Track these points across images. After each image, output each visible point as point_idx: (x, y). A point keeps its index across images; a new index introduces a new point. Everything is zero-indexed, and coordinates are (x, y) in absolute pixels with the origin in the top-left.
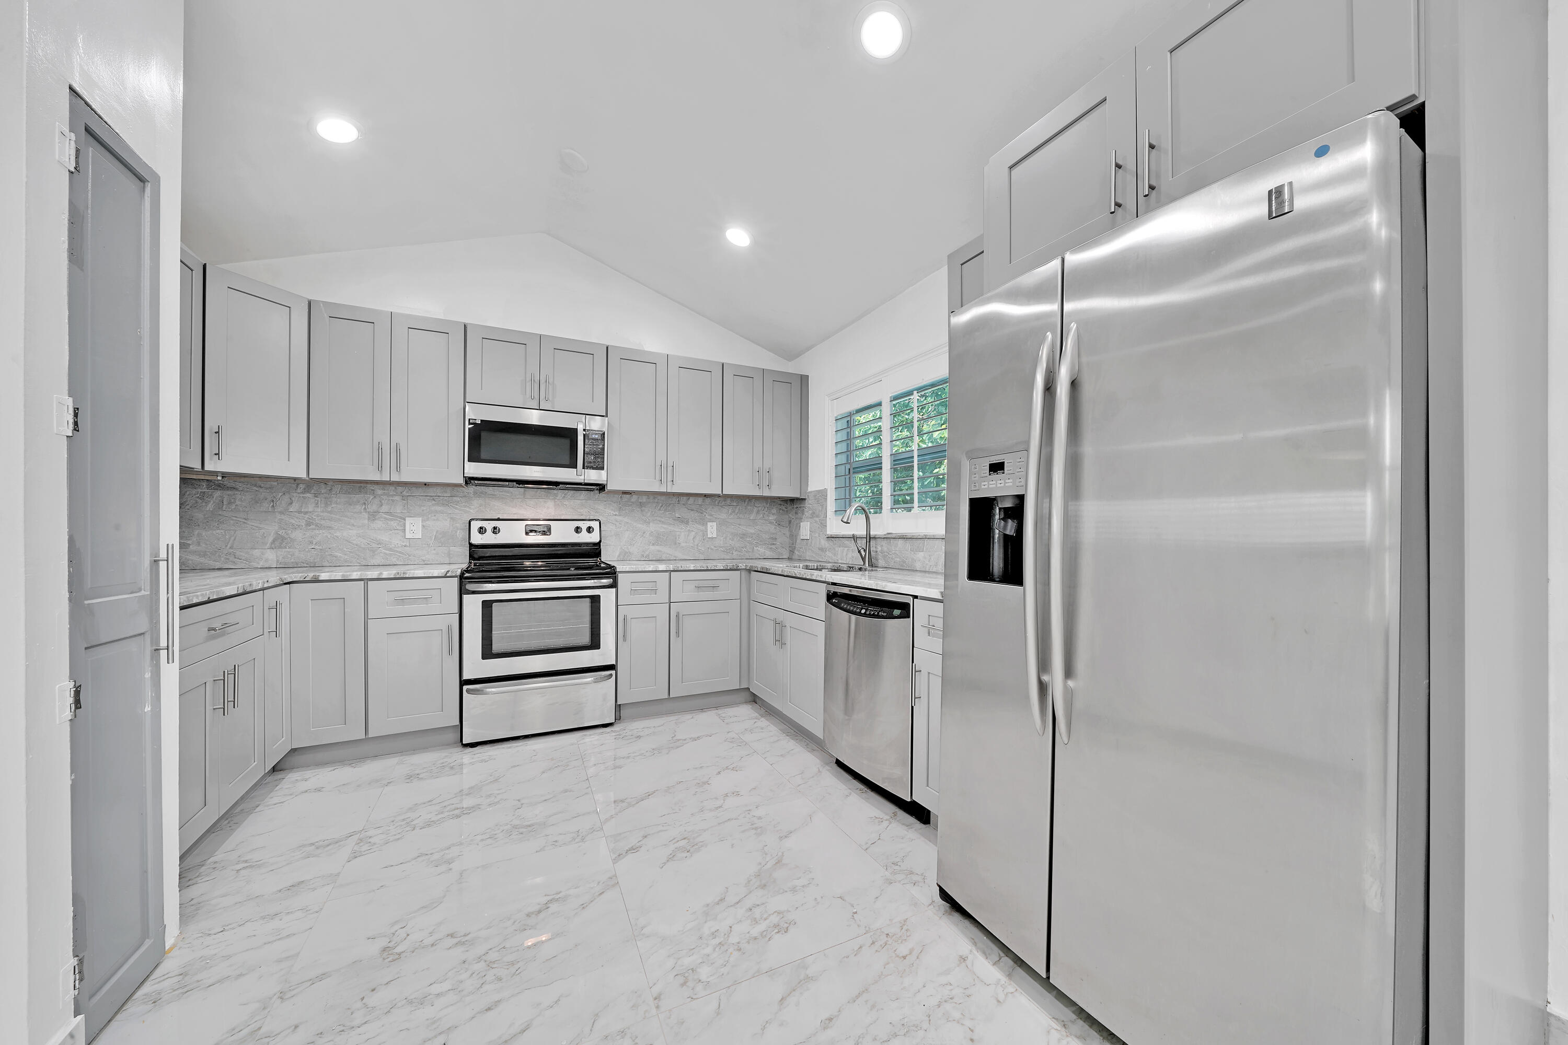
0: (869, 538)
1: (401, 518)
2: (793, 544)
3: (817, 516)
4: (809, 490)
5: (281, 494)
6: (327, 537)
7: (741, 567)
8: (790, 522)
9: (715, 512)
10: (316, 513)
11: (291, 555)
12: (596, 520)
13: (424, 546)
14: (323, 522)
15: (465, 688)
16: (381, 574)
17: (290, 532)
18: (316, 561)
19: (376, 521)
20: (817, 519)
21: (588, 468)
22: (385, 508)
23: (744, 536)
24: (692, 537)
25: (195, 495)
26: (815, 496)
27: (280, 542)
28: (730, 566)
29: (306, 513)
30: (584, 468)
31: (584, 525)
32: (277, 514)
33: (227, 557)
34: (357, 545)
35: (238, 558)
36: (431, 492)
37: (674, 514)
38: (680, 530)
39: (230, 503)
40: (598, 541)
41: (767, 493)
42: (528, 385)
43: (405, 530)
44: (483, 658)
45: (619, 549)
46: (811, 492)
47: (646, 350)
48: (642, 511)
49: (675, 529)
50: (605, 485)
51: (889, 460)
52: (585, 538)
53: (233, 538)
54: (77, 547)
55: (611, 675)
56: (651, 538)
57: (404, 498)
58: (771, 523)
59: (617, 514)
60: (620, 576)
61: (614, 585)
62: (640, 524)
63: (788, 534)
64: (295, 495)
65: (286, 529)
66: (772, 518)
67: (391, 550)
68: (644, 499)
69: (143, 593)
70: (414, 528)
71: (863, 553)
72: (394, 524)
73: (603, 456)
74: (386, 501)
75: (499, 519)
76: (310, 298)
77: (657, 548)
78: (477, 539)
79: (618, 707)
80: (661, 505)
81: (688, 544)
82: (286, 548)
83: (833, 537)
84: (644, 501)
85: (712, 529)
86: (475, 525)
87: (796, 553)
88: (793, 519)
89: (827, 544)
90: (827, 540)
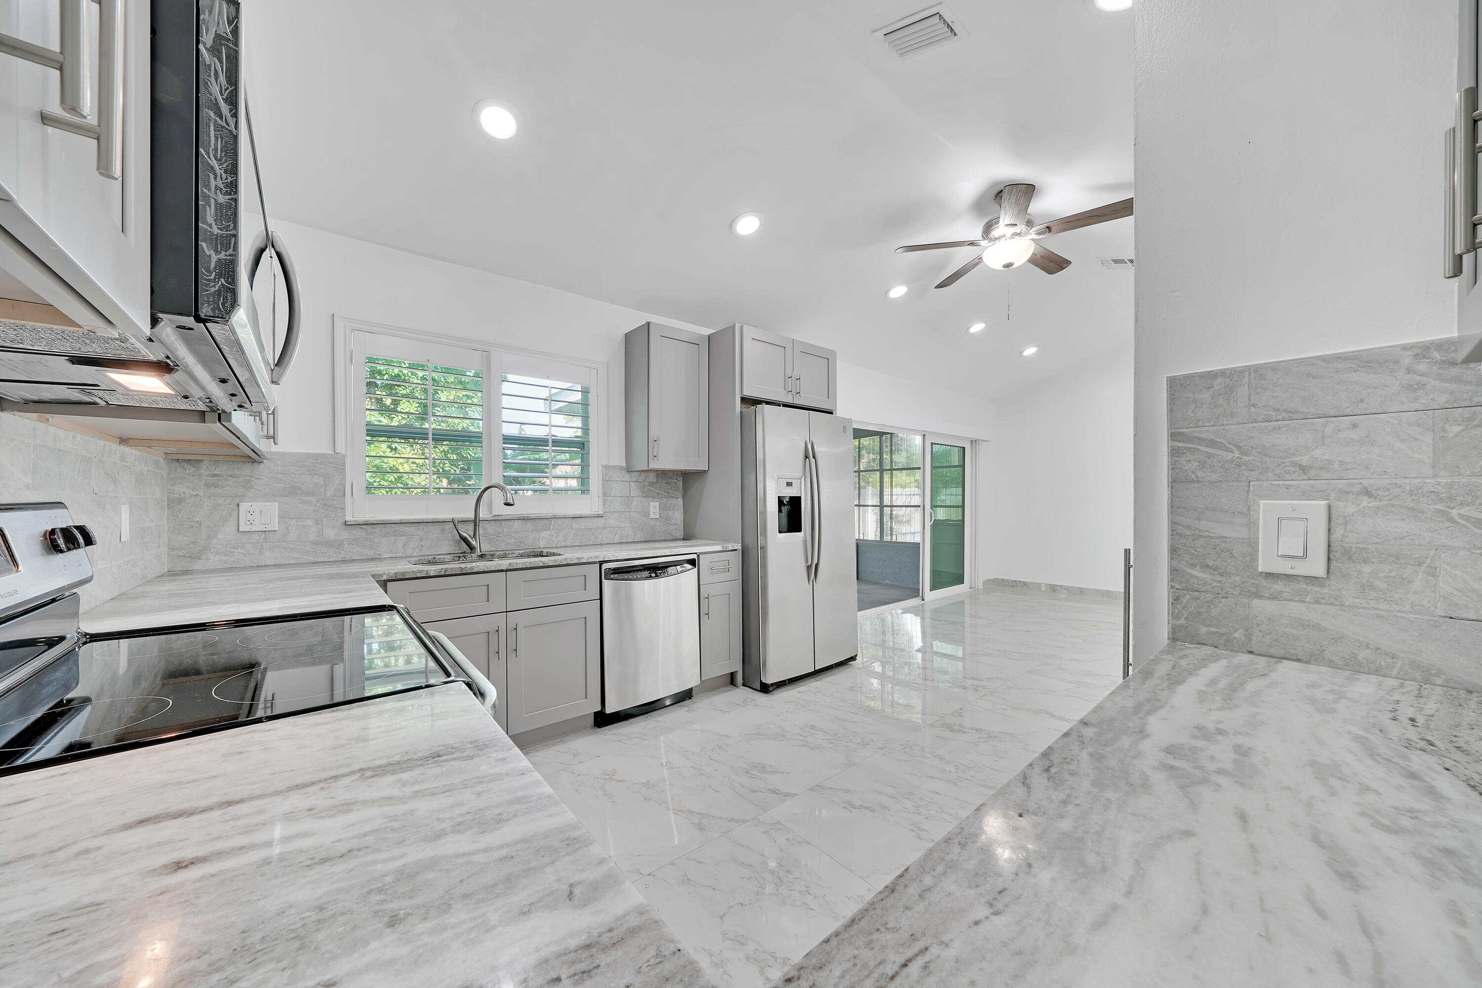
0: (478, 521)
3: (310, 493)
20: (310, 498)
26: (298, 461)
46: (282, 454)
71: (472, 540)
87: (212, 557)
88: (192, 496)
89: (345, 534)
90: (346, 529)
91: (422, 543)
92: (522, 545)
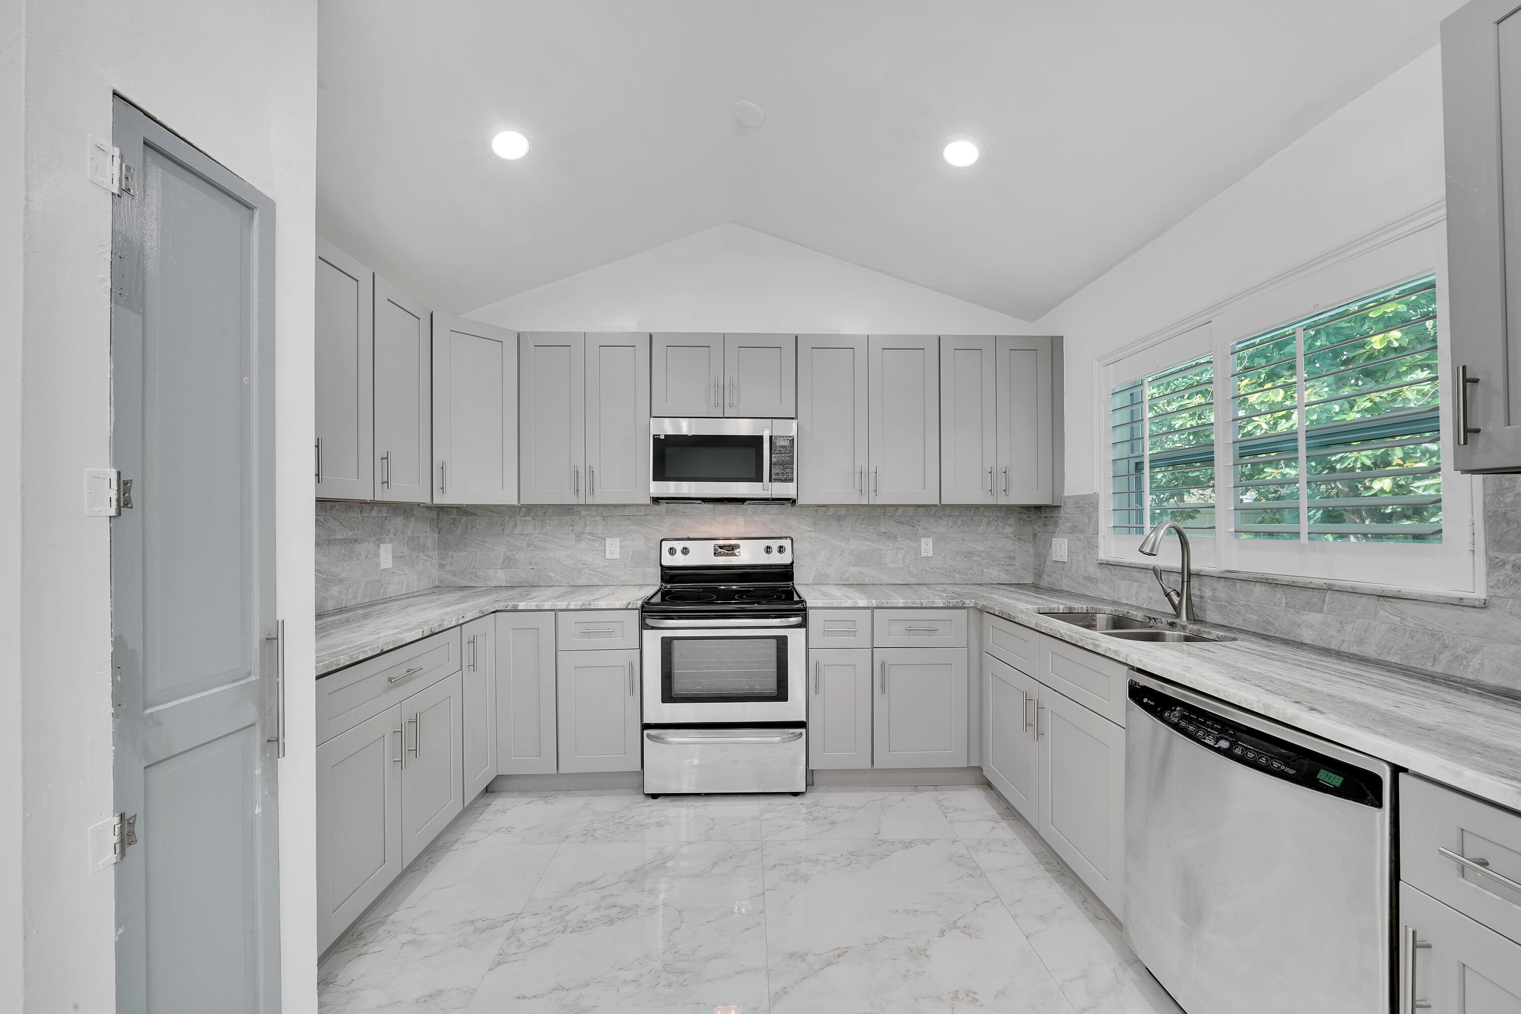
0: (1187, 575)
1: (602, 538)
2: (1040, 566)
3: (1081, 532)
4: (1066, 494)
5: (508, 518)
6: (543, 557)
7: (968, 604)
8: (1035, 536)
9: (930, 525)
10: (535, 535)
11: (516, 575)
12: (786, 538)
13: (622, 566)
14: (539, 543)
15: (646, 732)
16: (569, 604)
17: (515, 553)
18: (534, 580)
19: (581, 542)
20: (1081, 536)
21: (776, 480)
22: (589, 529)
23: (968, 555)
24: (902, 557)
25: (449, 521)
26: (1076, 503)
27: (508, 563)
28: (953, 602)
29: (526, 535)
30: (770, 481)
31: (775, 544)
32: (505, 536)
33: (471, 576)
34: (566, 566)
35: (479, 577)
36: (627, 511)
37: (878, 528)
38: (886, 548)
39: (472, 527)
40: (789, 562)
41: (1003, 501)
42: (712, 391)
43: (605, 550)
44: (663, 701)
45: (814, 570)
46: (1069, 497)
47: (842, 333)
48: (840, 525)
49: (880, 547)
50: (795, 500)
51: (1231, 451)
52: (775, 559)
53: (474, 559)
54: (129, 648)
55: (801, 734)
56: (851, 557)
57: (604, 518)
58: (1007, 537)
59: (812, 530)
60: (811, 614)
61: (803, 624)
62: (838, 541)
63: (1031, 551)
64: (518, 518)
65: (512, 551)
66: (1008, 530)
67: (593, 570)
68: (843, 512)
69: (253, 678)
70: (613, 548)
71: (1176, 600)
72: (596, 544)
73: (792, 465)
74: (590, 522)
75: (689, 539)
76: (519, 331)
77: (858, 569)
78: (668, 561)
79: (810, 774)
80: (862, 517)
81: (896, 565)
82: (512, 568)
83: (1111, 565)
84: (843, 513)
85: (927, 546)
86: (666, 545)
87: (1045, 578)
88: (1039, 532)
89: (1098, 573)
90: (1099, 567)
91: (1151, 594)
92: (1270, 628)
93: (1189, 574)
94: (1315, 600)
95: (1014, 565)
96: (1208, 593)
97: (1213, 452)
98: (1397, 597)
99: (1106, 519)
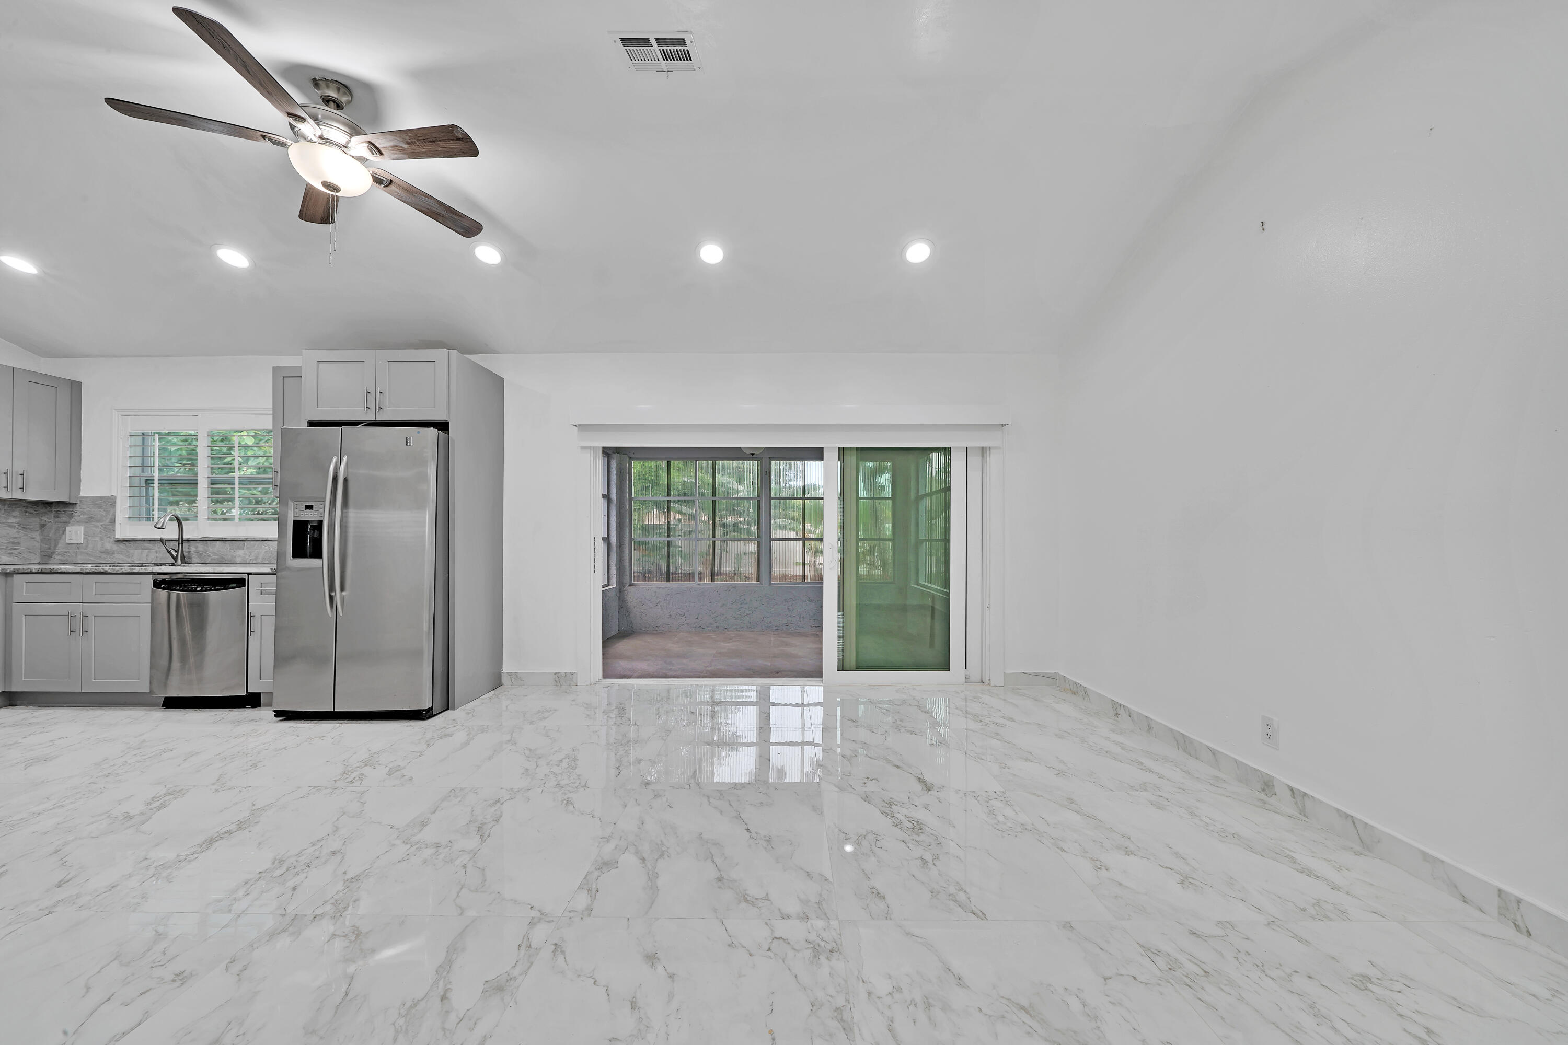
0: (181, 541)
2: (51, 547)
3: (98, 521)
4: (82, 494)
8: (46, 525)
20: (97, 524)
26: (92, 502)
41: (18, 495)
46: (86, 498)
58: (10, 526)
63: (39, 537)
66: (12, 521)
71: (174, 554)
83: (126, 541)
87: (56, 557)
88: (49, 522)
89: (115, 547)
90: (115, 544)
91: (157, 555)
92: (223, 560)
93: (183, 541)
94: (241, 545)
95: (18, 549)
96: (193, 549)
97: (197, 480)
98: (267, 540)
99: (122, 512)
